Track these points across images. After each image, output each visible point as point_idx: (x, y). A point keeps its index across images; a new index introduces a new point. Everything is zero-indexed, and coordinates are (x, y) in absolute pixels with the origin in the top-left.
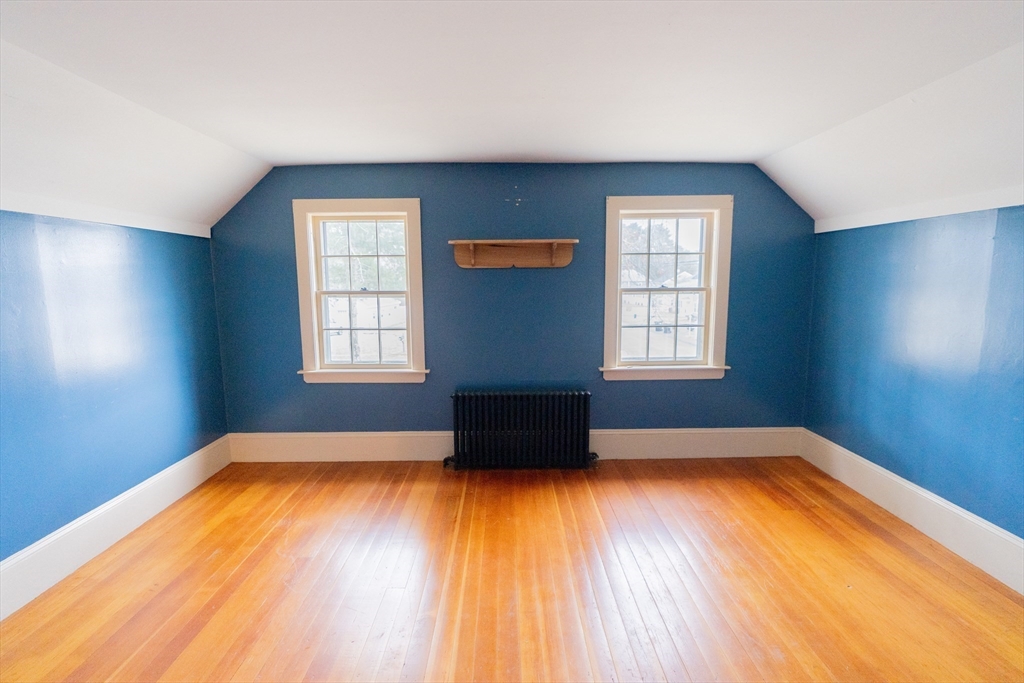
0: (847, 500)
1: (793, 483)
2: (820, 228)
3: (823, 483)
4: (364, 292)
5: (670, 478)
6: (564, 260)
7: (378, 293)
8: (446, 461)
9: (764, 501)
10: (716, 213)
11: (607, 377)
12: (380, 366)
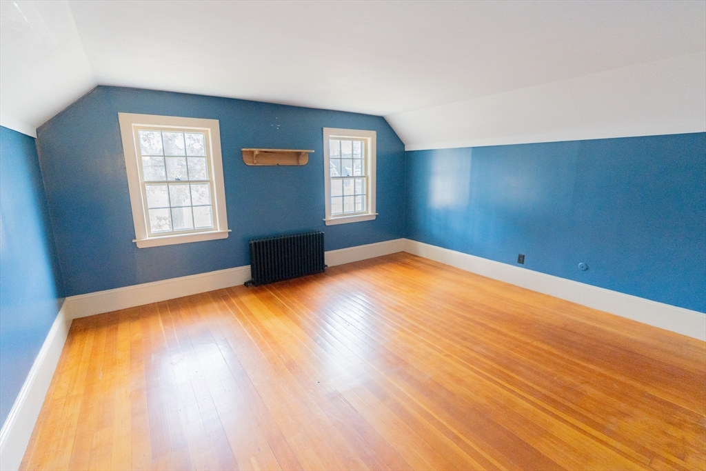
0: (429, 263)
1: (408, 261)
2: (407, 149)
3: (417, 258)
4: (178, 181)
5: (362, 269)
6: (304, 161)
7: (189, 182)
8: (246, 284)
9: (403, 269)
10: (369, 140)
11: (327, 224)
12: (194, 231)
